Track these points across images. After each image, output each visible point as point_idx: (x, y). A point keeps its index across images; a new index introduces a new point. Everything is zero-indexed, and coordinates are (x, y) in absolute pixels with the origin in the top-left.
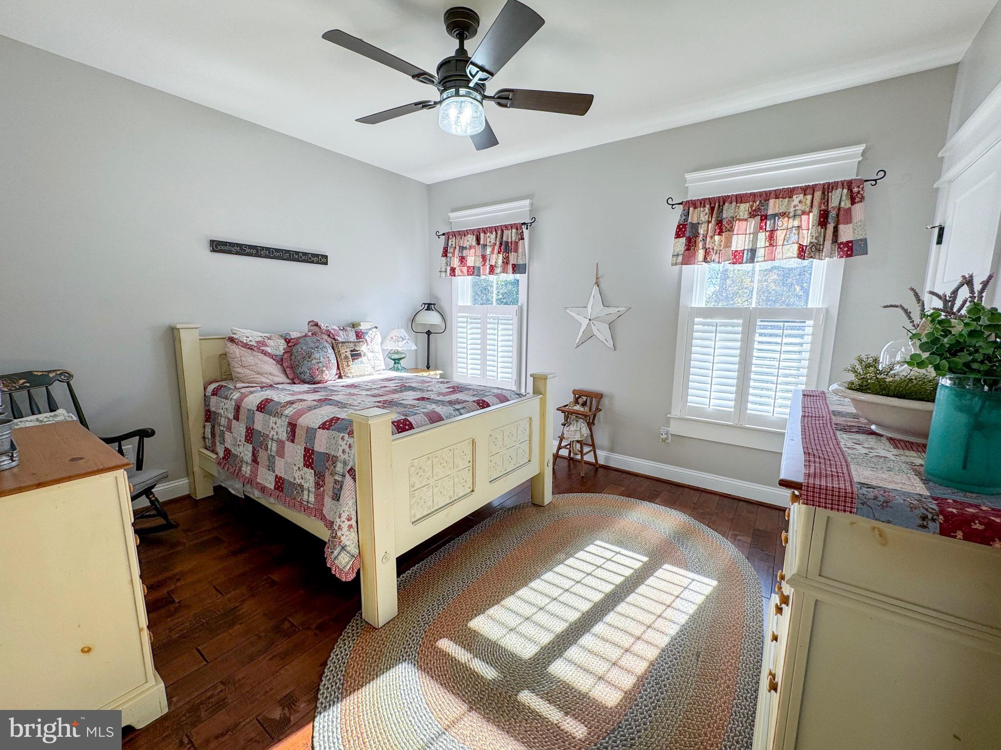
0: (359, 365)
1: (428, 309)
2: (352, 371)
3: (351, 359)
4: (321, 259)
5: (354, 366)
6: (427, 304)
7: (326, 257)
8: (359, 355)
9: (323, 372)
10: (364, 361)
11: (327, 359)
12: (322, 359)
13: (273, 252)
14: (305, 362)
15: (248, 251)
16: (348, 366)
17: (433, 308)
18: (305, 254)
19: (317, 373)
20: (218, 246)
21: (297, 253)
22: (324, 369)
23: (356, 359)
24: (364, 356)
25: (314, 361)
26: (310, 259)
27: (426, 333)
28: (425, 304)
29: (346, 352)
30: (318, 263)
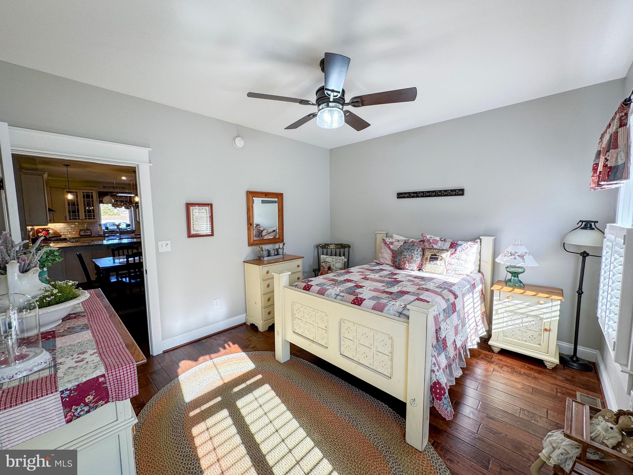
0: (432, 265)
1: (585, 228)
2: (426, 268)
3: (429, 260)
4: (460, 192)
5: (429, 265)
6: (584, 221)
7: (462, 190)
8: (437, 259)
9: (405, 263)
10: (438, 263)
11: (411, 257)
12: (407, 256)
13: (425, 193)
14: (398, 256)
15: (412, 195)
16: (425, 264)
17: (593, 226)
18: (445, 191)
19: (402, 263)
20: (401, 196)
21: (440, 191)
22: (407, 262)
23: (433, 261)
24: (441, 260)
25: (403, 256)
26: (450, 193)
27: (581, 254)
28: (582, 222)
29: (428, 255)
30: (455, 195)
